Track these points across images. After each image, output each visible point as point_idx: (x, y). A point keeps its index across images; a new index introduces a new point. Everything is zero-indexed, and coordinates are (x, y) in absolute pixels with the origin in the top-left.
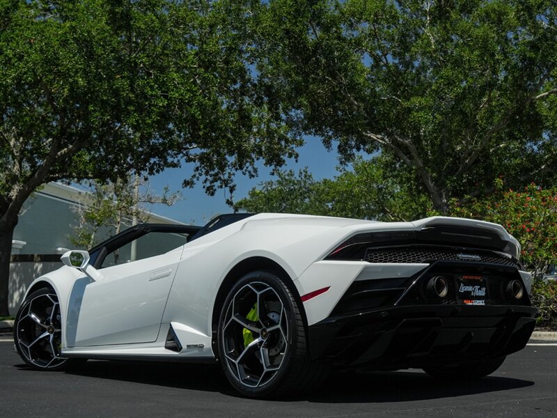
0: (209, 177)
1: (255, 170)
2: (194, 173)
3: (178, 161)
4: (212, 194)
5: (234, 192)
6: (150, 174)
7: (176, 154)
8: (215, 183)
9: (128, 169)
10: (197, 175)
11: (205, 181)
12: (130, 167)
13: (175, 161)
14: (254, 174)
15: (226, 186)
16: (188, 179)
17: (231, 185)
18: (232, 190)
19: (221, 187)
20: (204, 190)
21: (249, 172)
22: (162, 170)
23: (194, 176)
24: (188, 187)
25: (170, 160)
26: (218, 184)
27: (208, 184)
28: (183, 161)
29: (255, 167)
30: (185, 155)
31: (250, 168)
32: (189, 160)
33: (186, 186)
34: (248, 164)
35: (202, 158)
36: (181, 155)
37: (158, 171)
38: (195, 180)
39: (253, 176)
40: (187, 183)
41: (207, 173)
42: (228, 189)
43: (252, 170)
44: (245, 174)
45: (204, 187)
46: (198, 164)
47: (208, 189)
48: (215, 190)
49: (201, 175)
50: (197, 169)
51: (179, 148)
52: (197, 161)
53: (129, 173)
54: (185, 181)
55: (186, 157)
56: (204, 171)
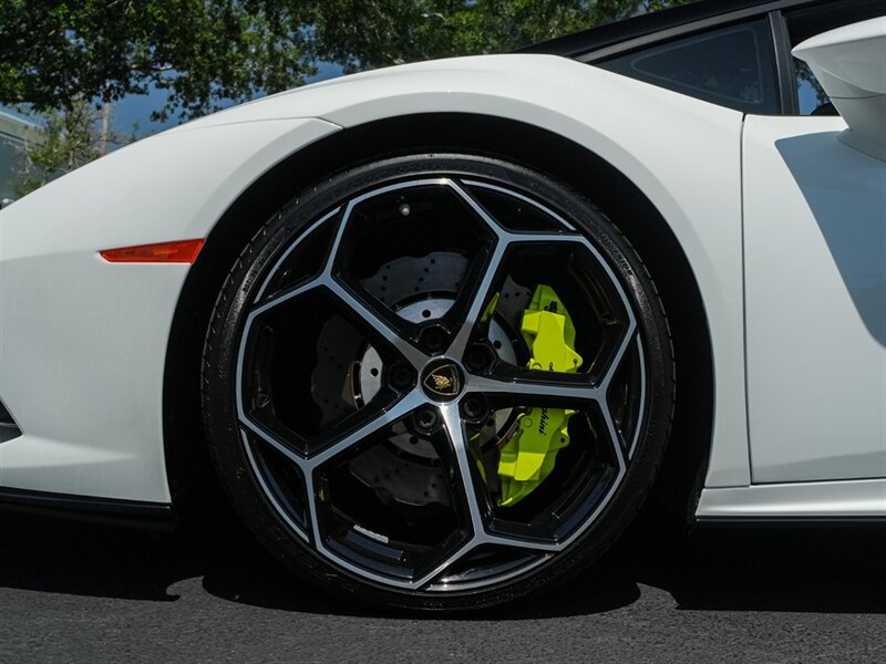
0: (187, 110)
2: (166, 103)
3: (146, 86)
6: (104, 101)
7: (141, 76)
9: (73, 92)
10: (172, 107)
11: (183, 115)
12: (78, 88)
13: (141, 85)
16: (159, 110)
22: (122, 96)
23: (168, 106)
24: (159, 120)
25: (133, 82)
28: (152, 86)
30: (154, 78)
32: (160, 86)
33: (155, 120)
35: (179, 84)
36: (149, 78)
37: (116, 98)
38: (168, 112)
40: (156, 116)
41: (185, 105)
46: (172, 91)
49: (176, 105)
50: (171, 98)
51: (146, 67)
52: (171, 88)
53: (75, 97)
54: (154, 113)
55: (155, 81)
56: (182, 101)
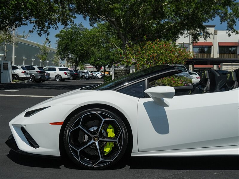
0: (39, 29)
1: (58, 27)
3: (27, 23)
4: (40, 36)
5: (49, 35)
6: (15, 28)
7: (25, 20)
8: (42, 32)
10: (35, 28)
11: (38, 31)
12: (8, 25)
13: (26, 23)
14: (57, 28)
15: (46, 33)
16: (31, 30)
17: (48, 33)
18: (48, 35)
19: (44, 33)
20: (37, 34)
21: (55, 28)
22: (20, 26)
23: (33, 29)
25: (23, 22)
26: (43, 32)
27: (39, 32)
28: (29, 23)
29: (58, 25)
30: (29, 21)
31: (55, 26)
32: (31, 23)
34: (55, 24)
35: (36, 22)
36: (28, 20)
37: (19, 27)
38: (34, 30)
39: (57, 29)
40: (30, 32)
42: (46, 34)
43: (56, 27)
44: (53, 28)
45: (37, 33)
46: (35, 24)
47: (39, 34)
48: (41, 34)
49: (36, 28)
50: (34, 26)
51: (27, 18)
52: (34, 23)
53: (7, 27)
54: (30, 31)
55: (30, 21)
56: (37, 27)
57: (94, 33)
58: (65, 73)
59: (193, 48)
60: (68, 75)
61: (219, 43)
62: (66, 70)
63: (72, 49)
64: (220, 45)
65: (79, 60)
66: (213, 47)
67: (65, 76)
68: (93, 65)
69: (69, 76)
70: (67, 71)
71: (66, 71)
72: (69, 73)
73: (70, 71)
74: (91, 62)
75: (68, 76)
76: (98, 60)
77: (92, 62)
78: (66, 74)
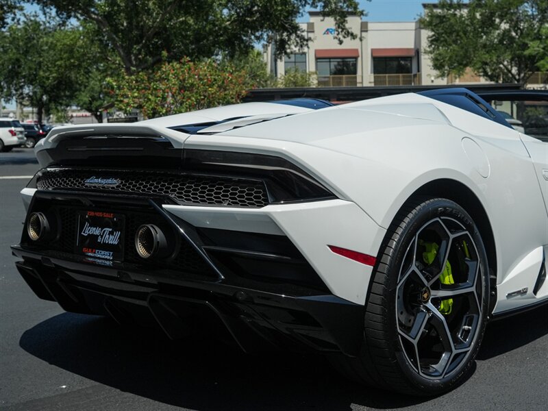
57: (72, 40)
58: (11, 132)
59: (317, 62)
60: (20, 136)
61: (373, 50)
62: (15, 124)
63: (30, 75)
64: (375, 55)
65: (50, 100)
66: (359, 59)
67: (14, 140)
68: (89, 110)
69: (22, 138)
70: (16, 126)
71: (13, 129)
72: (21, 132)
73: (24, 126)
74: (81, 103)
75: (19, 138)
76: (100, 98)
77: (85, 103)
78: (13, 133)
